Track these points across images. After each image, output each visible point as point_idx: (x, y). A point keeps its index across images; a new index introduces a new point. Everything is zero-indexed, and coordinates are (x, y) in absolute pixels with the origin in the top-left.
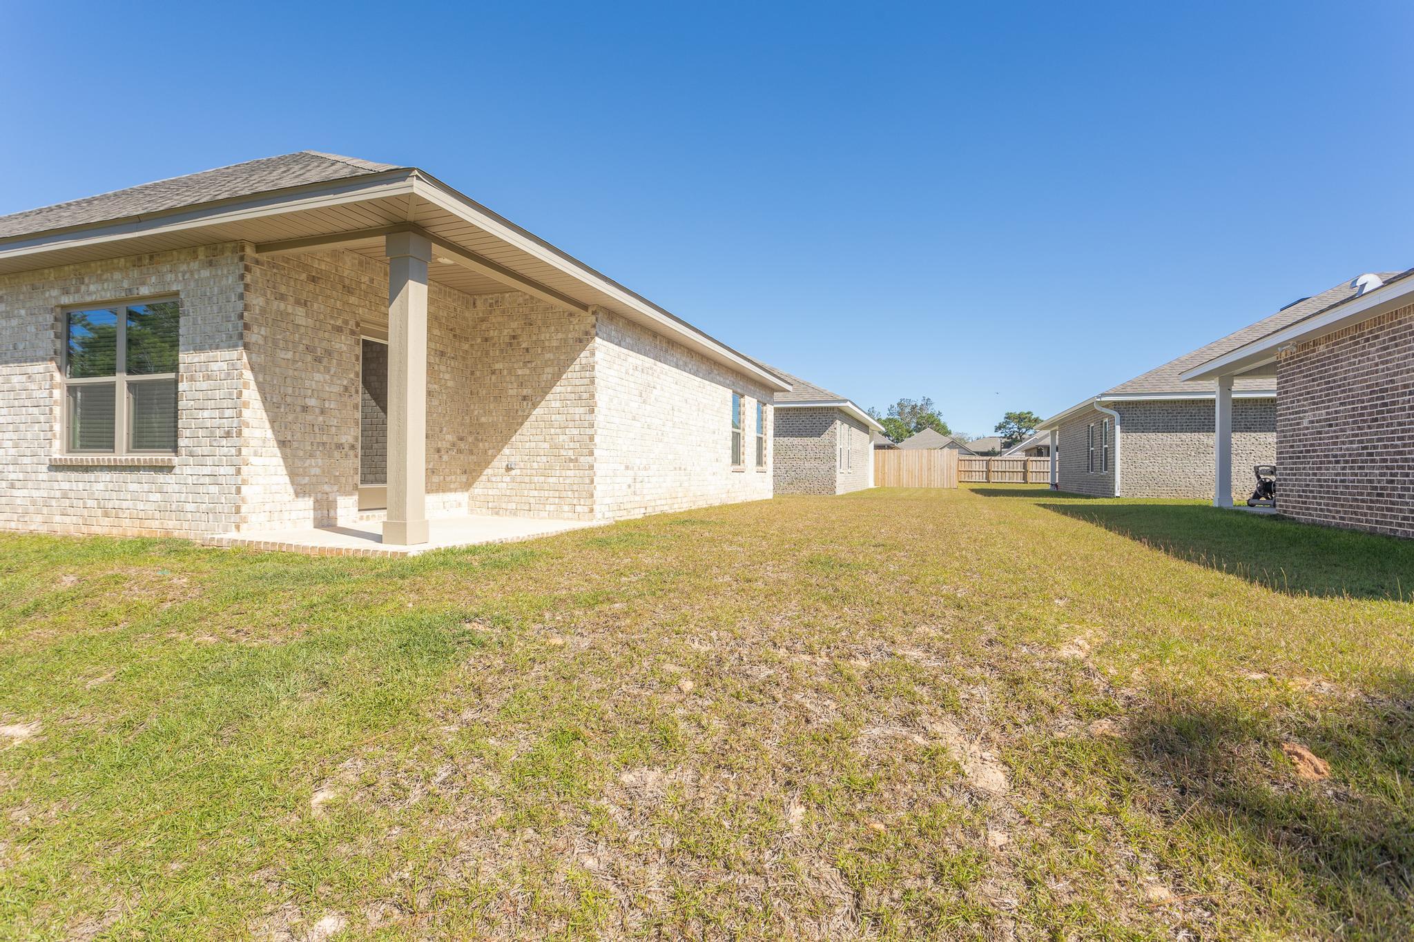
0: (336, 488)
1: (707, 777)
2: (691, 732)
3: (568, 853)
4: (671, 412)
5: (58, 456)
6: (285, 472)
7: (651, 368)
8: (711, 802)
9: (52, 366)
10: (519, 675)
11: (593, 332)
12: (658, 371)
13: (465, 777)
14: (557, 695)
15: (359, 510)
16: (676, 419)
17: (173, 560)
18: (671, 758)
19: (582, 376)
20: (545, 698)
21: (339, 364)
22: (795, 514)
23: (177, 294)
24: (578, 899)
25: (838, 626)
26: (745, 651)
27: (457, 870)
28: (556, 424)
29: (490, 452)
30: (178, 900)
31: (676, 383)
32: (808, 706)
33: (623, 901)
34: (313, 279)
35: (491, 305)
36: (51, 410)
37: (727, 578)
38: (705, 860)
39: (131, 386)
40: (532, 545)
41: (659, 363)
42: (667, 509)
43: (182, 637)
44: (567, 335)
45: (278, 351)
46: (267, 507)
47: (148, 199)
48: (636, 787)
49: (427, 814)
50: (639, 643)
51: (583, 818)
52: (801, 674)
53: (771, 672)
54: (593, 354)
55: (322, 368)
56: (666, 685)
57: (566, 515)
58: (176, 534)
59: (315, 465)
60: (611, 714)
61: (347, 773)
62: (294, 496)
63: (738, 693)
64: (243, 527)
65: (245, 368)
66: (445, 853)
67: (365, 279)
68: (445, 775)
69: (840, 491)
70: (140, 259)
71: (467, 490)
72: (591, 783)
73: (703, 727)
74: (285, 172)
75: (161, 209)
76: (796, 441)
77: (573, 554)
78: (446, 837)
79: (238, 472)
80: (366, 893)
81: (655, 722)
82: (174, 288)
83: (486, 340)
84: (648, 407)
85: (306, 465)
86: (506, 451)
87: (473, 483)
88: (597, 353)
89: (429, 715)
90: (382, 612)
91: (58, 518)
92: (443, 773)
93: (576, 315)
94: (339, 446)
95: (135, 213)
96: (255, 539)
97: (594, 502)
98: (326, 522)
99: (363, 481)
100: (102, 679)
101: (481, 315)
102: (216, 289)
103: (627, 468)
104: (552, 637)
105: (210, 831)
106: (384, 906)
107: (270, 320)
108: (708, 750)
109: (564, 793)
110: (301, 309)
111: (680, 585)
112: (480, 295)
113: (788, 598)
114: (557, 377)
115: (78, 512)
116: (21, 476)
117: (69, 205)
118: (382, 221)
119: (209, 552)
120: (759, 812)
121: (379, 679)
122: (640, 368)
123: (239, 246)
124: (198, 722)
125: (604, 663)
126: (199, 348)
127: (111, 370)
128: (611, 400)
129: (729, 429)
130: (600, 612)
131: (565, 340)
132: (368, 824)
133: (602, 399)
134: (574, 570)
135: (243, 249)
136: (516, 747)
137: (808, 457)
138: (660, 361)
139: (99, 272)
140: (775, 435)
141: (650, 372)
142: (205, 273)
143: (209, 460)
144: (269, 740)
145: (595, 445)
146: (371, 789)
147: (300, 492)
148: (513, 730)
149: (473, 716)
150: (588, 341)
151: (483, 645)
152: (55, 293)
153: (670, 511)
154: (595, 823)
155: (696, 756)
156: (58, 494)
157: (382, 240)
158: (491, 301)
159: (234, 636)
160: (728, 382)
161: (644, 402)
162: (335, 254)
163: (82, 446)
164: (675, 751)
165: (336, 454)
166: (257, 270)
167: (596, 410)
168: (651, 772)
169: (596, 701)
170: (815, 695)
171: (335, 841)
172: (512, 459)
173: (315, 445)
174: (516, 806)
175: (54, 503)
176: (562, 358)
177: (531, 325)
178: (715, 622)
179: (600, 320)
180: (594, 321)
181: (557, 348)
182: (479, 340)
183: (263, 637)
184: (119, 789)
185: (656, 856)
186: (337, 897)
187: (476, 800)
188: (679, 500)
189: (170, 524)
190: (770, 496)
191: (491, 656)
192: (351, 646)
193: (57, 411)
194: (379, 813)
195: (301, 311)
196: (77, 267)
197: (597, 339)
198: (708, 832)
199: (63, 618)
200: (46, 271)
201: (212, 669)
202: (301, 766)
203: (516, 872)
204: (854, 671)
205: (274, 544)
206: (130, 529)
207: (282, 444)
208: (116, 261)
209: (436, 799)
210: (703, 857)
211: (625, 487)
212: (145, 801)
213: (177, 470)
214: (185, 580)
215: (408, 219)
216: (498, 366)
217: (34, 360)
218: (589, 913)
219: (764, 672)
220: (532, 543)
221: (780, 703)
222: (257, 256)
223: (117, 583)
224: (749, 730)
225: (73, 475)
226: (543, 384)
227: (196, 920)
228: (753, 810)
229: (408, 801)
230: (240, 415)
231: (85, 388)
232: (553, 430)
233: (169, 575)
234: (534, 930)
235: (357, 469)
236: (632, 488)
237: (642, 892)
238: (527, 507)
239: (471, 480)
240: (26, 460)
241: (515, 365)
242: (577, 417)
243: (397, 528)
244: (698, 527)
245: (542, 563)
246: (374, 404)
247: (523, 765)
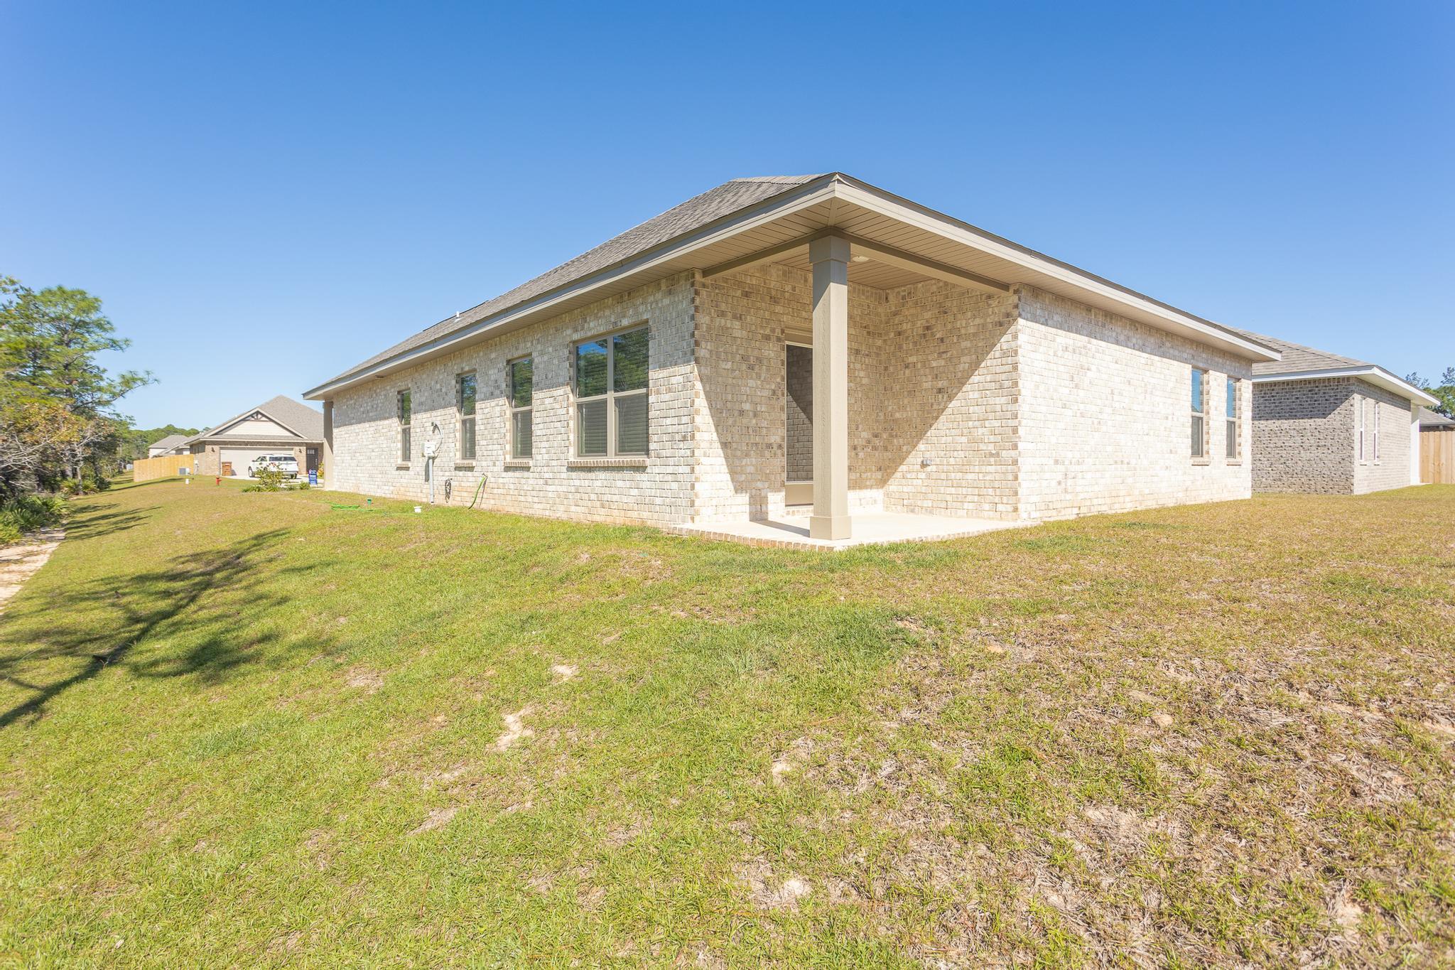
0: (766, 485)
1: (1203, 836)
2: (1176, 776)
3: (1028, 881)
4: (1110, 397)
5: (572, 459)
6: (727, 471)
7: (1085, 347)
8: (1211, 868)
9: (568, 389)
10: (957, 680)
11: (1015, 312)
12: (1094, 349)
13: (910, 776)
14: (1001, 707)
15: (786, 506)
16: (1117, 405)
17: (648, 545)
18: (1150, 803)
19: (1004, 363)
20: (988, 708)
21: (768, 370)
22: (1291, 518)
23: (647, 321)
24: (1044, 935)
25: (1395, 673)
26: (1244, 690)
27: (909, 868)
28: (975, 417)
29: (905, 448)
30: (677, 830)
31: (1116, 363)
32: (1354, 773)
33: (1100, 955)
34: (746, 294)
35: (904, 298)
36: (568, 423)
37: (1204, 595)
38: (1207, 936)
39: (617, 400)
40: (954, 545)
41: (1094, 341)
42: (1105, 509)
43: (662, 610)
44: (986, 320)
45: (721, 362)
46: (714, 502)
47: (623, 246)
48: (1106, 827)
49: (875, 804)
50: (1096, 662)
51: (1043, 847)
52: (1336, 728)
53: (1289, 720)
54: (1015, 337)
55: (754, 375)
56: (1135, 715)
57: (986, 514)
58: (649, 523)
59: (750, 464)
60: (1068, 739)
61: (799, 749)
62: (733, 492)
63: (1240, 739)
64: (697, 518)
65: (696, 380)
66: (896, 847)
67: (788, 288)
68: (890, 770)
69: (1360, 489)
70: (622, 297)
71: (882, 487)
72: (1050, 811)
73: (1191, 773)
74: (721, 202)
75: (635, 252)
76: (1285, 424)
77: (1002, 557)
78: (895, 831)
79: (693, 471)
80: (827, 867)
81: (1124, 756)
82: (645, 317)
83: (900, 334)
84: (1081, 393)
85: (744, 463)
86: (921, 446)
87: (888, 480)
88: (1020, 336)
89: (870, 708)
90: (815, 602)
91: (573, 508)
92: (887, 767)
93: (996, 297)
94: (769, 446)
95: (619, 260)
96: (707, 529)
97: (1018, 501)
98: (759, 517)
99: (789, 479)
100: (612, 638)
101: (893, 309)
102: (674, 314)
103: (1057, 462)
104: (990, 645)
105: (696, 778)
106: (842, 884)
107: (714, 335)
108: (1201, 803)
109: (1019, 815)
110: (737, 323)
111: (1140, 599)
112: (892, 288)
113: (1302, 627)
114: (975, 366)
115: (585, 503)
116: (551, 475)
117: (573, 262)
118: (805, 230)
119: (673, 539)
120: (1286, 897)
121: (820, 666)
122: (1070, 349)
123: (690, 274)
124: (679, 683)
125: (1054, 680)
126: (663, 366)
127: (604, 391)
128: (1037, 387)
129: (1188, 413)
130: (1044, 622)
131: (984, 325)
132: (822, 802)
133: (1026, 387)
134: (1005, 574)
135: (693, 276)
136: (960, 755)
137: (1306, 445)
138: (1096, 338)
139: (596, 311)
140: (1254, 418)
141: (1083, 351)
142: (666, 301)
143: (671, 461)
144: (735, 708)
145: (1020, 437)
146: (822, 769)
147: (739, 489)
148: (956, 737)
149: (912, 716)
150: (1010, 324)
151: (918, 646)
152: (569, 332)
153: (1110, 512)
154: (1057, 856)
155: (1184, 807)
156: (573, 489)
157: (805, 248)
158: (903, 294)
159: (699, 613)
160: (1185, 355)
161: (1077, 386)
162: (764, 269)
163: (586, 452)
164: (1155, 795)
165: (767, 453)
166: (704, 292)
167: (1020, 399)
168: (1123, 813)
169: (1048, 721)
170: (1366, 761)
171: (795, 811)
172: (927, 455)
173: (750, 445)
174: (966, 818)
175: (570, 496)
176: (980, 345)
177: (946, 313)
178: (1197, 648)
179: (1023, 300)
180: (1016, 301)
181: (975, 334)
182: (892, 335)
183: (722, 617)
184: (631, 729)
185: (1139, 915)
186: (802, 864)
187: (923, 802)
188: (1121, 499)
189: (645, 515)
190: (1248, 495)
191: (926, 657)
192: (794, 632)
193: (572, 423)
194: (830, 793)
195: (737, 324)
196: (582, 309)
197: (1021, 321)
198: (1210, 903)
199: (584, 586)
200: (564, 316)
201: (687, 640)
202: (760, 735)
203: (972, 886)
204: (1434, 738)
205: (721, 535)
206: (617, 518)
207: (725, 445)
208: (606, 301)
209: (883, 792)
210: (1205, 932)
211: (1054, 483)
212: (649, 742)
213: (648, 470)
214: (659, 562)
215: (829, 224)
216: (912, 359)
217: (559, 385)
218: (1059, 954)
219: (1278, 719)
220: (954, 542)
221: (1308, 762)
222: (703, 280)
223: (615, 561)
224: (1261, 791)
225: (582, 475)
226: (959, 375)
227: (693, 851)
228: (1275, 892)
229: (856, 788)
230: (693, 421)
231: (588, 405)
232: (971, 423)
233: (649, 557)
234: (996, 953)
235: (783, 467)
236: (1063, 485)
237: (1124, 950)
238: (944, 505)
239: (886, 477)
240: (554, 463)
241: (930, 358)
242: (998, 408)
243: (823, 523)
244: (1151, 532)
245: (968, 565)
246: (795, 405)
247: (970, 776)
